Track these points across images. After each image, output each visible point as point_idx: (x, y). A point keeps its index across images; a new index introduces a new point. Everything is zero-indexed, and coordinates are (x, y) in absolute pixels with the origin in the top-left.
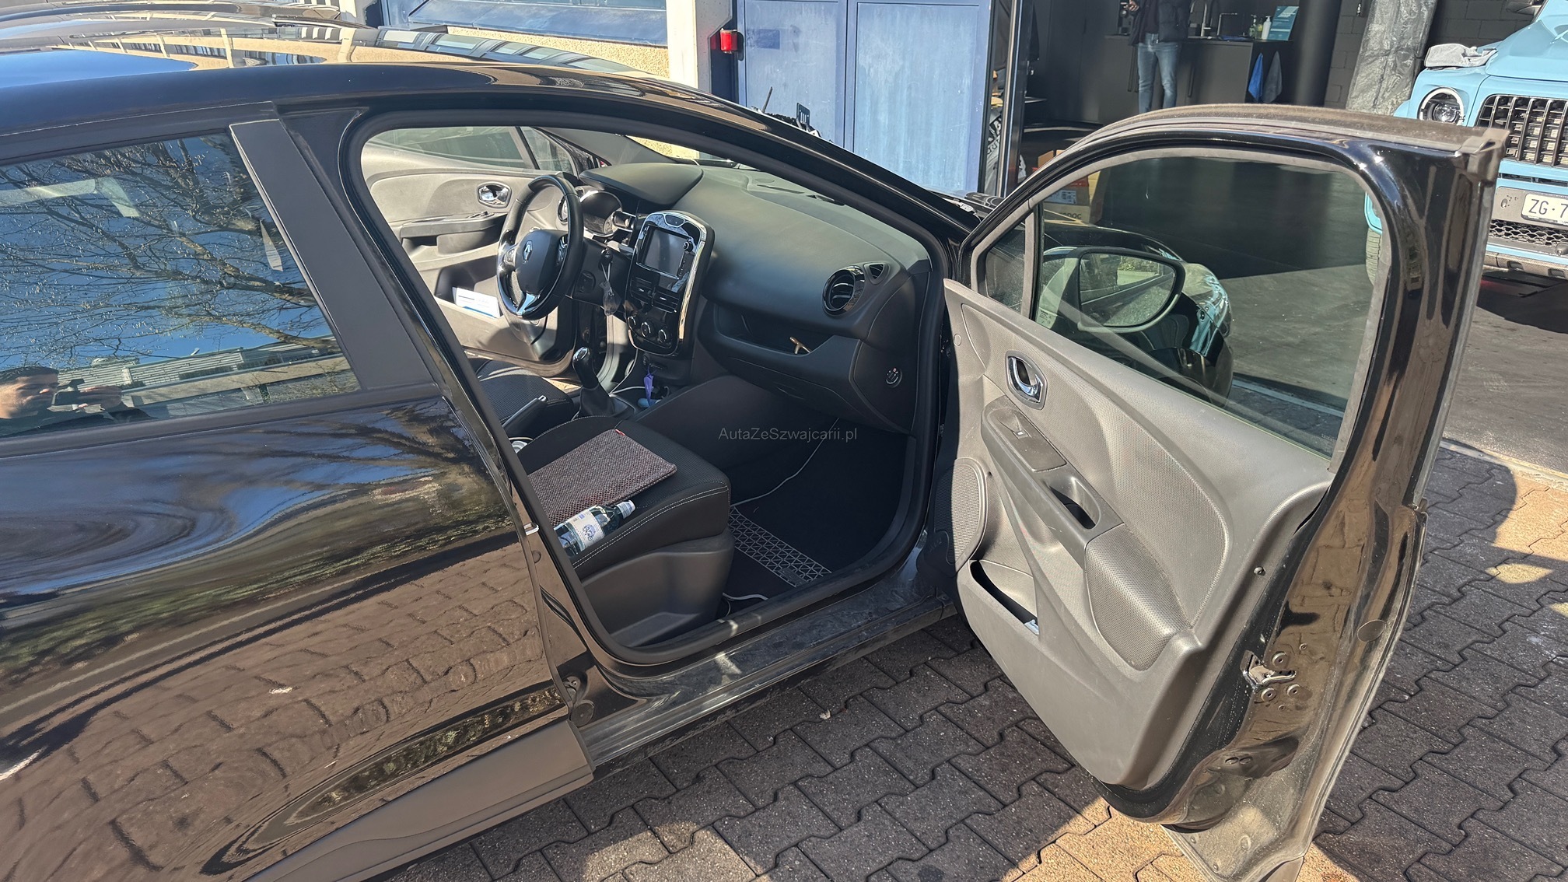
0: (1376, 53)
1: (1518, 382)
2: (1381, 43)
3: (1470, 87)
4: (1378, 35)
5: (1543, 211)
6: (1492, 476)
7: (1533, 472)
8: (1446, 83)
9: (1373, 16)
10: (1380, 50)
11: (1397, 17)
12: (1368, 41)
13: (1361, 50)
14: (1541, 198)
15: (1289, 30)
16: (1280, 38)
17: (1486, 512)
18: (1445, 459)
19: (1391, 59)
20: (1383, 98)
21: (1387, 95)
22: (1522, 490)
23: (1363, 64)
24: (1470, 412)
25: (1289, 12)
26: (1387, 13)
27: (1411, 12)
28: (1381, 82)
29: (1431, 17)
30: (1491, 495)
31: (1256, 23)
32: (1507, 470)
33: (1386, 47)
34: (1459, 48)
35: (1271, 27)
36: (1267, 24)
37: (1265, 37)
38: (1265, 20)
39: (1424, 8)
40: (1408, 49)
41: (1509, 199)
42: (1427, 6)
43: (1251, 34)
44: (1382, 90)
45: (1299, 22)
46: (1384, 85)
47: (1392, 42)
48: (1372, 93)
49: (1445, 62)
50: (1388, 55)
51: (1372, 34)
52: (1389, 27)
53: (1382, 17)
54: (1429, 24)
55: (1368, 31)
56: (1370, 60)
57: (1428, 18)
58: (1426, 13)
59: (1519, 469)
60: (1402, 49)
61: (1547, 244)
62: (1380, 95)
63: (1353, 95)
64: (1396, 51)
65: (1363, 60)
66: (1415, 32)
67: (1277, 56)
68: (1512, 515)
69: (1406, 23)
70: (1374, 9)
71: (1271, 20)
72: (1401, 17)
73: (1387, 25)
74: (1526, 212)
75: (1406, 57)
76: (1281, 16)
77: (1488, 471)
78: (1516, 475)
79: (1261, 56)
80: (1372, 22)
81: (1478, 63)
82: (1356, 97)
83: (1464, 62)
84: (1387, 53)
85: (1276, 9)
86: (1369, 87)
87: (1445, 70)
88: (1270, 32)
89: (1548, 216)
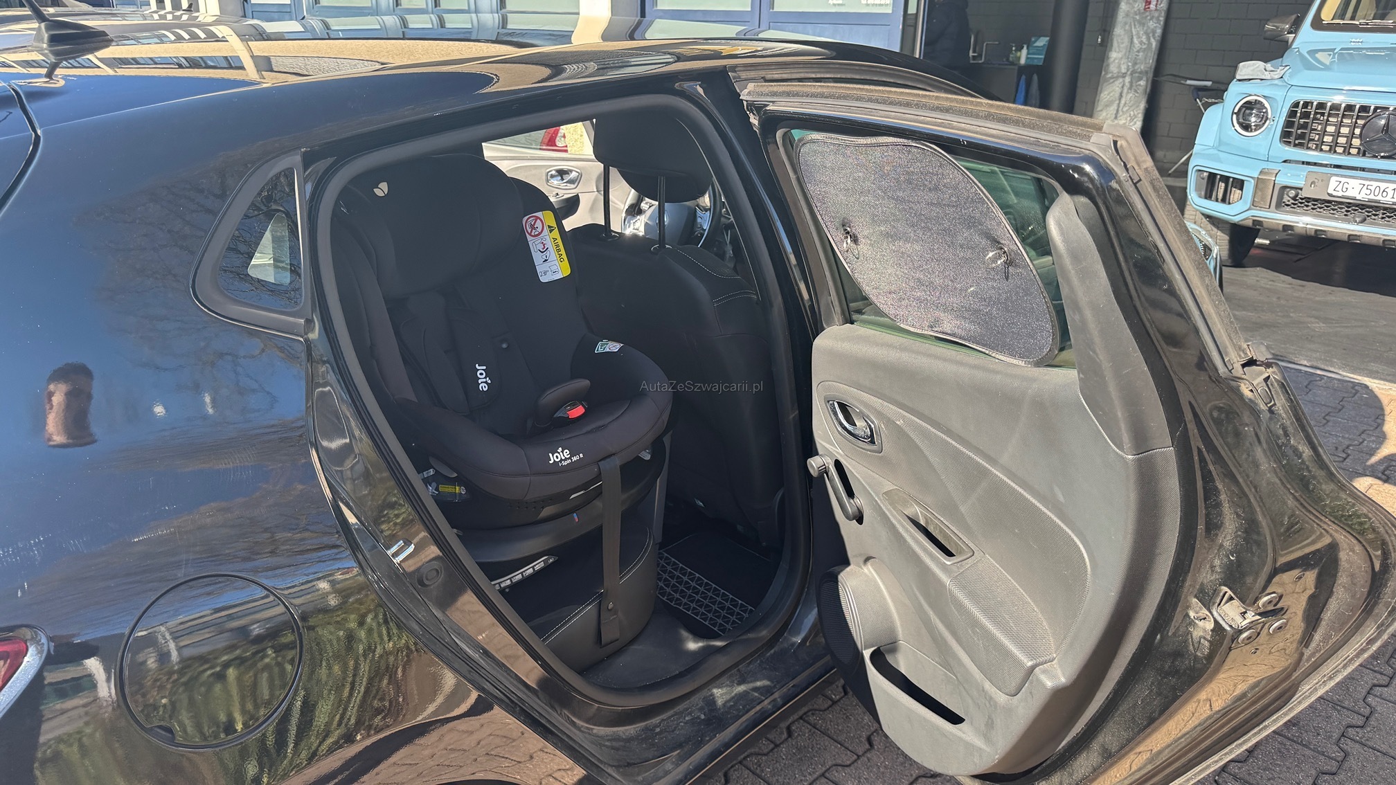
0: (1115, 75)
1: (1332, 323)
2: (1119, 67)
3: (1278, 94)
4: (1117, 61)
5: (1344, 190)
6: (1357, 392)
7: (1387, 388)
8: (1254, 92)
9: (1112, 46)
10: (1118, 73)
11: (1131, 47)
12: (1108, 65)
13: (1103, 73)
14: (1343, 180)
15: (1043, 57)
16: (1036, 62)
17: (1369, 418)
18: (1316, 381)
19: (1128, 79)
20: (1123, 112)
21: (1125, 109)
22: (1385, 401)
23: (1105, 84)
24: (1313, 346)
25: (1042, 42)
26: (1123, 43)
27: (1141, 43)
28: (1120, 99)
29: (1158, 48)
30: (1364, 405)
31: (1016, 51)
32: (1367, 387)
33: (1124, 71)
34: (1260, 64)
35: (1028, 54)
36: (1024, 51)
37: (1023, 61)
38: (1023, 48)
39: (1152, 40)
40: (1141, 72)
41: (1316, 181)
42: (1154, 38)
43: (1011, 59)
44: (1122, 105)
45: (1051, 50)
46: (1123, 102)
47: (1128, 66)
48: (1114, 107)
49: (1252, 75)
50: (1124, 77)
51: (1112, 60)
52: (1125, 54)
53: (1119, 46)
54: (1157, 52)
55: (1108, 58)
56: (1112, 81)
57: (1156, 48)
58: (1154, 44)
59: (1375, 385)
60: (1136, 72)
61: (1346, 215)
62: (1120, 109)
63: (1099, 109)
64: (1131, 74)
65: (1106, 80)
66: (1145, 58)
67: (1035, 77)
68: (1387, 418)
69: (1138, 51)
70: (1112, 40)
71: (1028, 48)
72: (1134, 46)
73: (1123, 53)
74: (1330, 191)
75: (1140, 79)
76: (1036, 45)
77: (1353, 388)
78: (1374, 390)
79: (1023, 77)
80: (1111, 50)
81: (1276, 77)
82: (1101, 111)
83: (1267, 75)
84: (1124, 75)
85: (1031, 40)
86: (1111, 103)
87: (1251, 81)
88: (1027, 58)
89: (1350, 193)
